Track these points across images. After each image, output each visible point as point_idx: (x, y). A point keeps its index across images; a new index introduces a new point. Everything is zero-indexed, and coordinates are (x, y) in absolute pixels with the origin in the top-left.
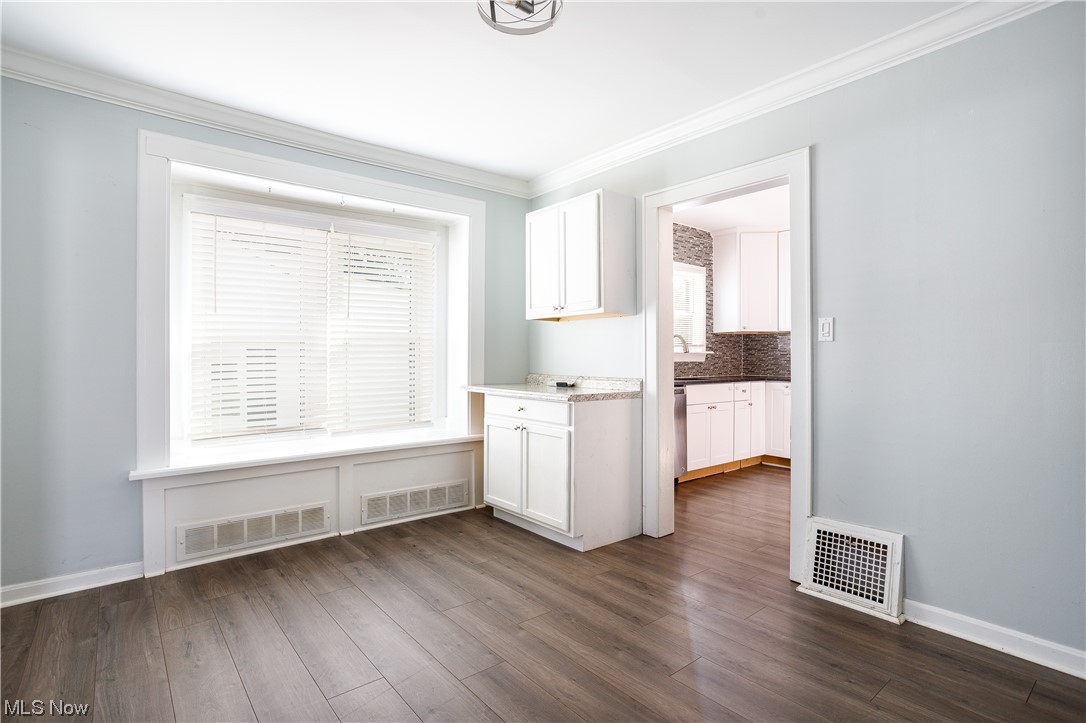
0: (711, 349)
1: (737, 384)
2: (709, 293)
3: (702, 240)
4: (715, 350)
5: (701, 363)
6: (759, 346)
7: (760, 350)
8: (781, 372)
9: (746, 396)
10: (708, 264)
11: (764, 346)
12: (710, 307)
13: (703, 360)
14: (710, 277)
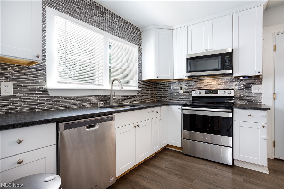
0: (141, 88)
1: (153, 109)
2: (140, 60)
3: (136, 32)
4: (143, 89)
5: (135, 96)
6: (163, 87)
7: (164, 89)
8: (174, 100)
9: (158, 115)
10: (140, 45)
11: (166, 87)
12: (140, 66)
13: (136, 94)
14: (140, 51)
